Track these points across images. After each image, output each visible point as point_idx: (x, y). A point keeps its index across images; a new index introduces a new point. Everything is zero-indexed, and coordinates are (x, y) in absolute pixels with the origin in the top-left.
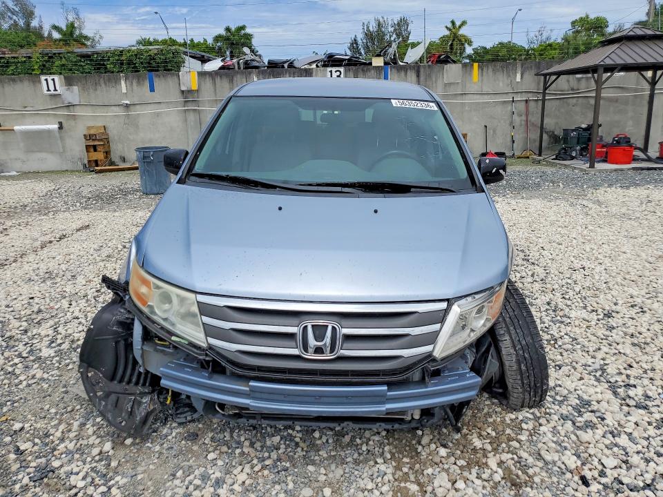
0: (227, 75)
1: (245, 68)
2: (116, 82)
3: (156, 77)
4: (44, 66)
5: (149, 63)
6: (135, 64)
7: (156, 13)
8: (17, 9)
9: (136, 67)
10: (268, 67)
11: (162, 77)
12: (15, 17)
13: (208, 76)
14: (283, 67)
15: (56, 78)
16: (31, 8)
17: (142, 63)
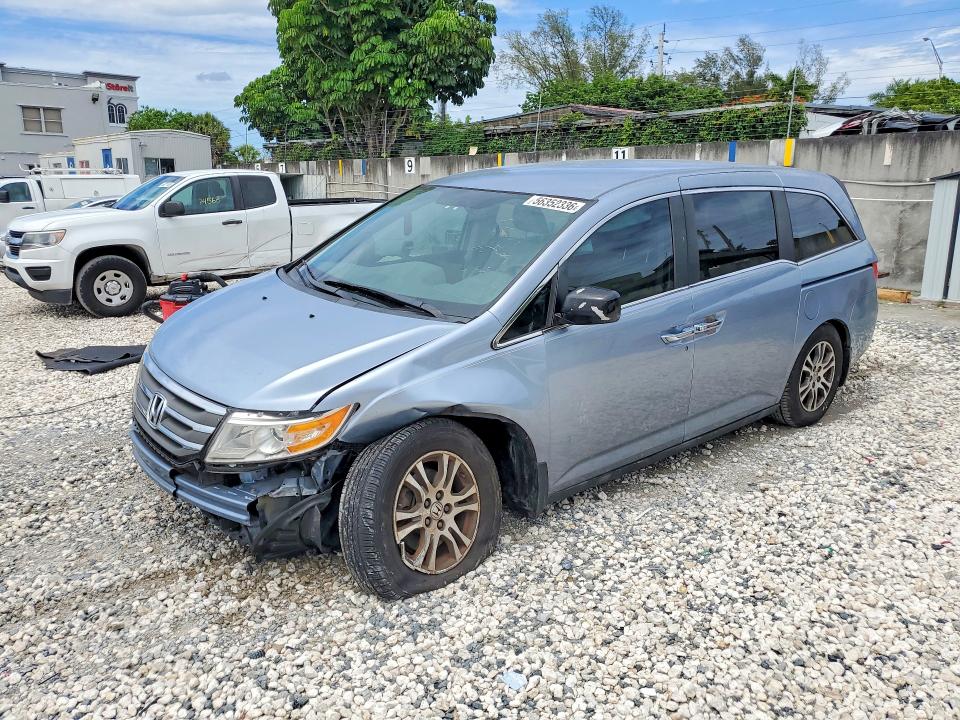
0: (841, 144)
1: (879, 131)
2: (689, 155)
3: (739, 147)
4: (634, 135)
5: (754, 127)
6: (735, 129)
7: (926, 39)
8: (741, 57)
9: (735, 134)
10: (920, 129)
11: (747, 147)
12: (737, 67)
13: (812, 145)
14: (946, 128)
15: (627, 149)
16: (760, 53)
17: (744, 128)
